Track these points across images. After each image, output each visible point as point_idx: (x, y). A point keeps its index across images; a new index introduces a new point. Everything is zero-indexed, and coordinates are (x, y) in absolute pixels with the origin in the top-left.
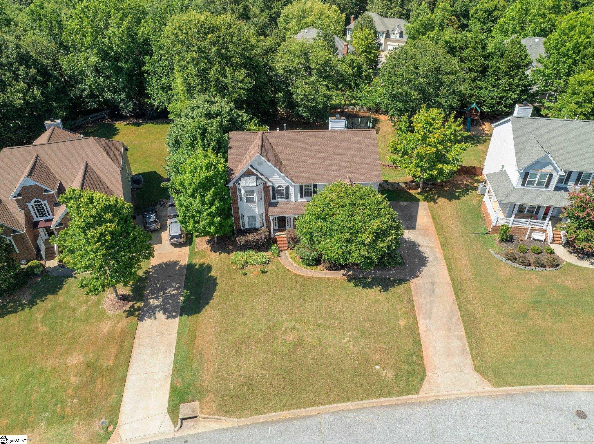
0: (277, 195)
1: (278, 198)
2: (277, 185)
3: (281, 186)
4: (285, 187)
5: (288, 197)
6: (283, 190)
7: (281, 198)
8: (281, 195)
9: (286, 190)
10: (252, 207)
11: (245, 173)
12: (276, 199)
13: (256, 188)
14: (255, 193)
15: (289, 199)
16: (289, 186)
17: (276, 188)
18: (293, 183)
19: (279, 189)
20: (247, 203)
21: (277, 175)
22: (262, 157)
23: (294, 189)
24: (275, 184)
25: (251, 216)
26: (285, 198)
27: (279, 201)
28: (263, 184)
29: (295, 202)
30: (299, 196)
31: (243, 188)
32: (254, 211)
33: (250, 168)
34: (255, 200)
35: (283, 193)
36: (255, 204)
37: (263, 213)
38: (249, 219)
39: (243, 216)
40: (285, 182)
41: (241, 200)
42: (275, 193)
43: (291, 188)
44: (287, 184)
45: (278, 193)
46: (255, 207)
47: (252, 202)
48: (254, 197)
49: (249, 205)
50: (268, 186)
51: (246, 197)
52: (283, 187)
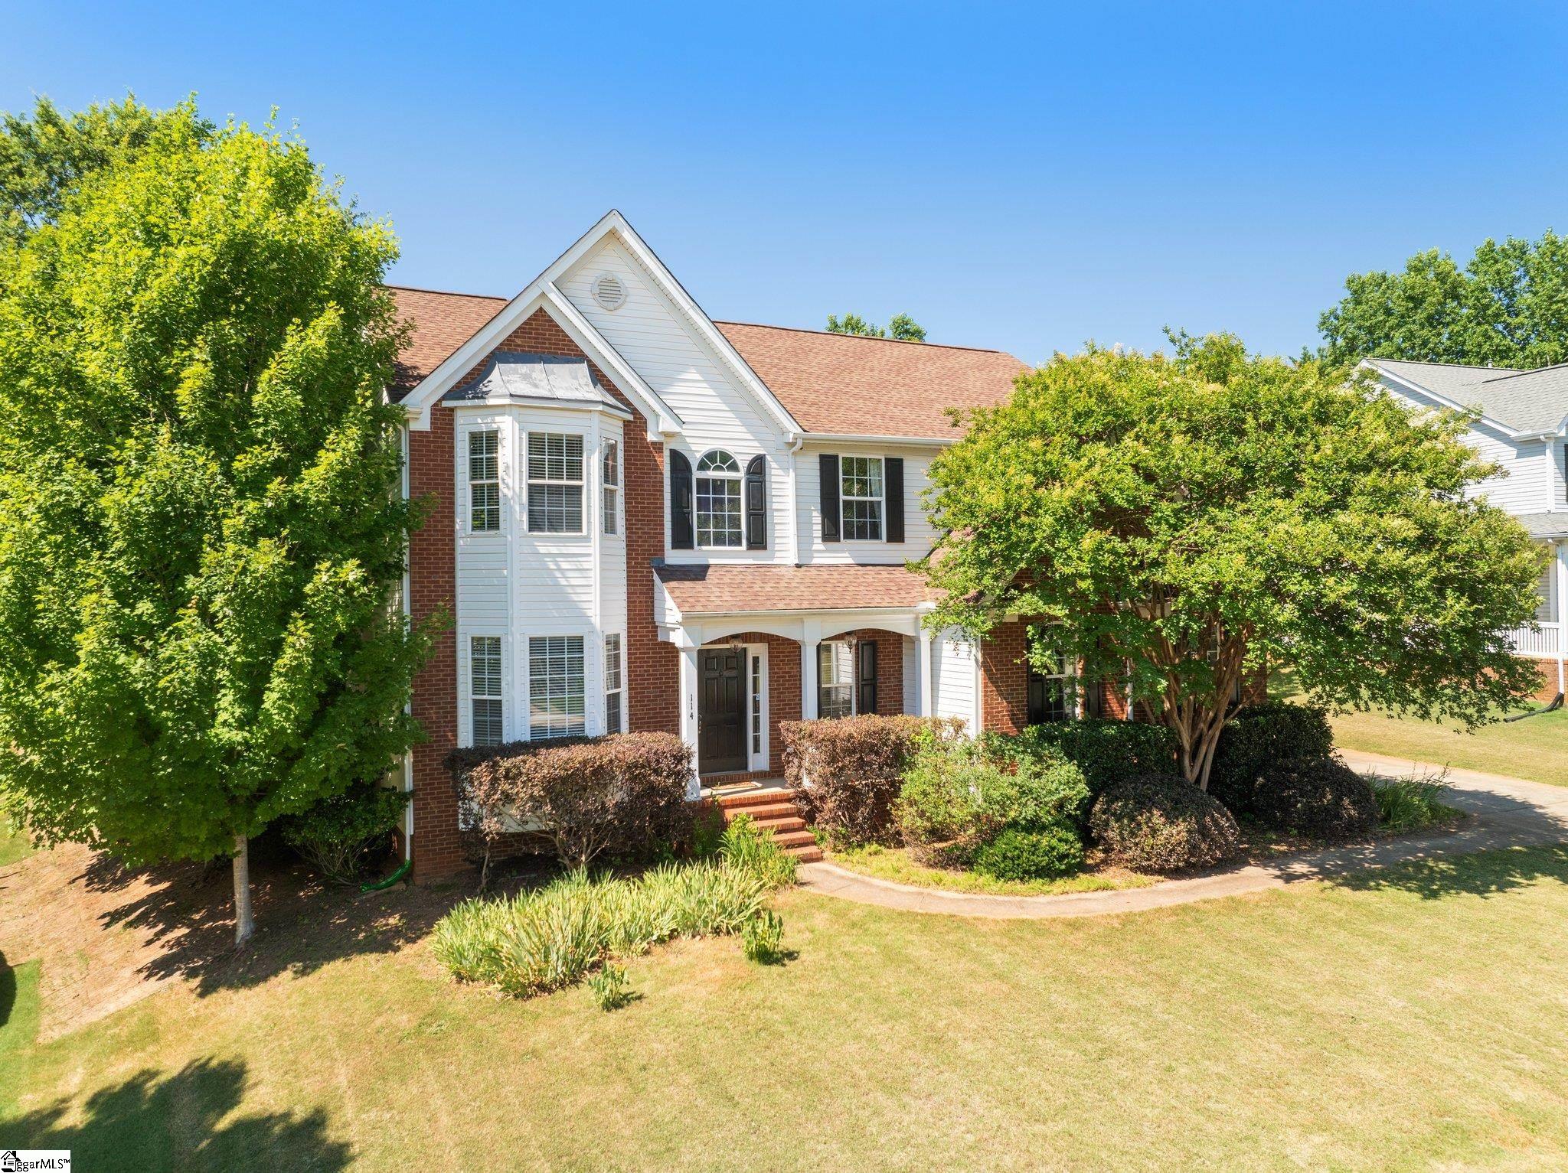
1: (704, 540)
2: (696, 450)
3: (725, 457)
4: (743, 464)
5: (758, 540)
6: (734, 484)
7: (719, 540)
8: (719, 521)
9: (749, 482)
10: (564, 566)
11: (518, 341)
12: (691, 547)
13: (596, 418)
14: (589, 458)
15: (765, 548)
16: (768, 458)
17: (694, 467)
18: (793, 429)
19: (711, 474)
20: (531, 529)
21: (698, 377)
22: (627, 235)
23: (790, 479)
24: (688, 440)
25: (552, 639)
26: (744, 542)
27: (711, 561)
28: (627, 424)
29: (798, 566)
30: (819, 527)
31: (515, 410)
32: (575, 598)
33: (554, 297)
34: (589, 514)
35: (735, 504)
36: (587, 539)
37: (618, 636)
38: (535, 667)
39: (489, 651)
40: (743, 429)
41: (488, 519)
42: (689, 505)
43: (773, 472)
44: (756, 444)
45: (703, 504)
46: (586, 566)
47: (561, 530)
48: (579, 489)
49: (542, 550)
50: (653, 443)
51: (530, 486)
52: (734, 467)
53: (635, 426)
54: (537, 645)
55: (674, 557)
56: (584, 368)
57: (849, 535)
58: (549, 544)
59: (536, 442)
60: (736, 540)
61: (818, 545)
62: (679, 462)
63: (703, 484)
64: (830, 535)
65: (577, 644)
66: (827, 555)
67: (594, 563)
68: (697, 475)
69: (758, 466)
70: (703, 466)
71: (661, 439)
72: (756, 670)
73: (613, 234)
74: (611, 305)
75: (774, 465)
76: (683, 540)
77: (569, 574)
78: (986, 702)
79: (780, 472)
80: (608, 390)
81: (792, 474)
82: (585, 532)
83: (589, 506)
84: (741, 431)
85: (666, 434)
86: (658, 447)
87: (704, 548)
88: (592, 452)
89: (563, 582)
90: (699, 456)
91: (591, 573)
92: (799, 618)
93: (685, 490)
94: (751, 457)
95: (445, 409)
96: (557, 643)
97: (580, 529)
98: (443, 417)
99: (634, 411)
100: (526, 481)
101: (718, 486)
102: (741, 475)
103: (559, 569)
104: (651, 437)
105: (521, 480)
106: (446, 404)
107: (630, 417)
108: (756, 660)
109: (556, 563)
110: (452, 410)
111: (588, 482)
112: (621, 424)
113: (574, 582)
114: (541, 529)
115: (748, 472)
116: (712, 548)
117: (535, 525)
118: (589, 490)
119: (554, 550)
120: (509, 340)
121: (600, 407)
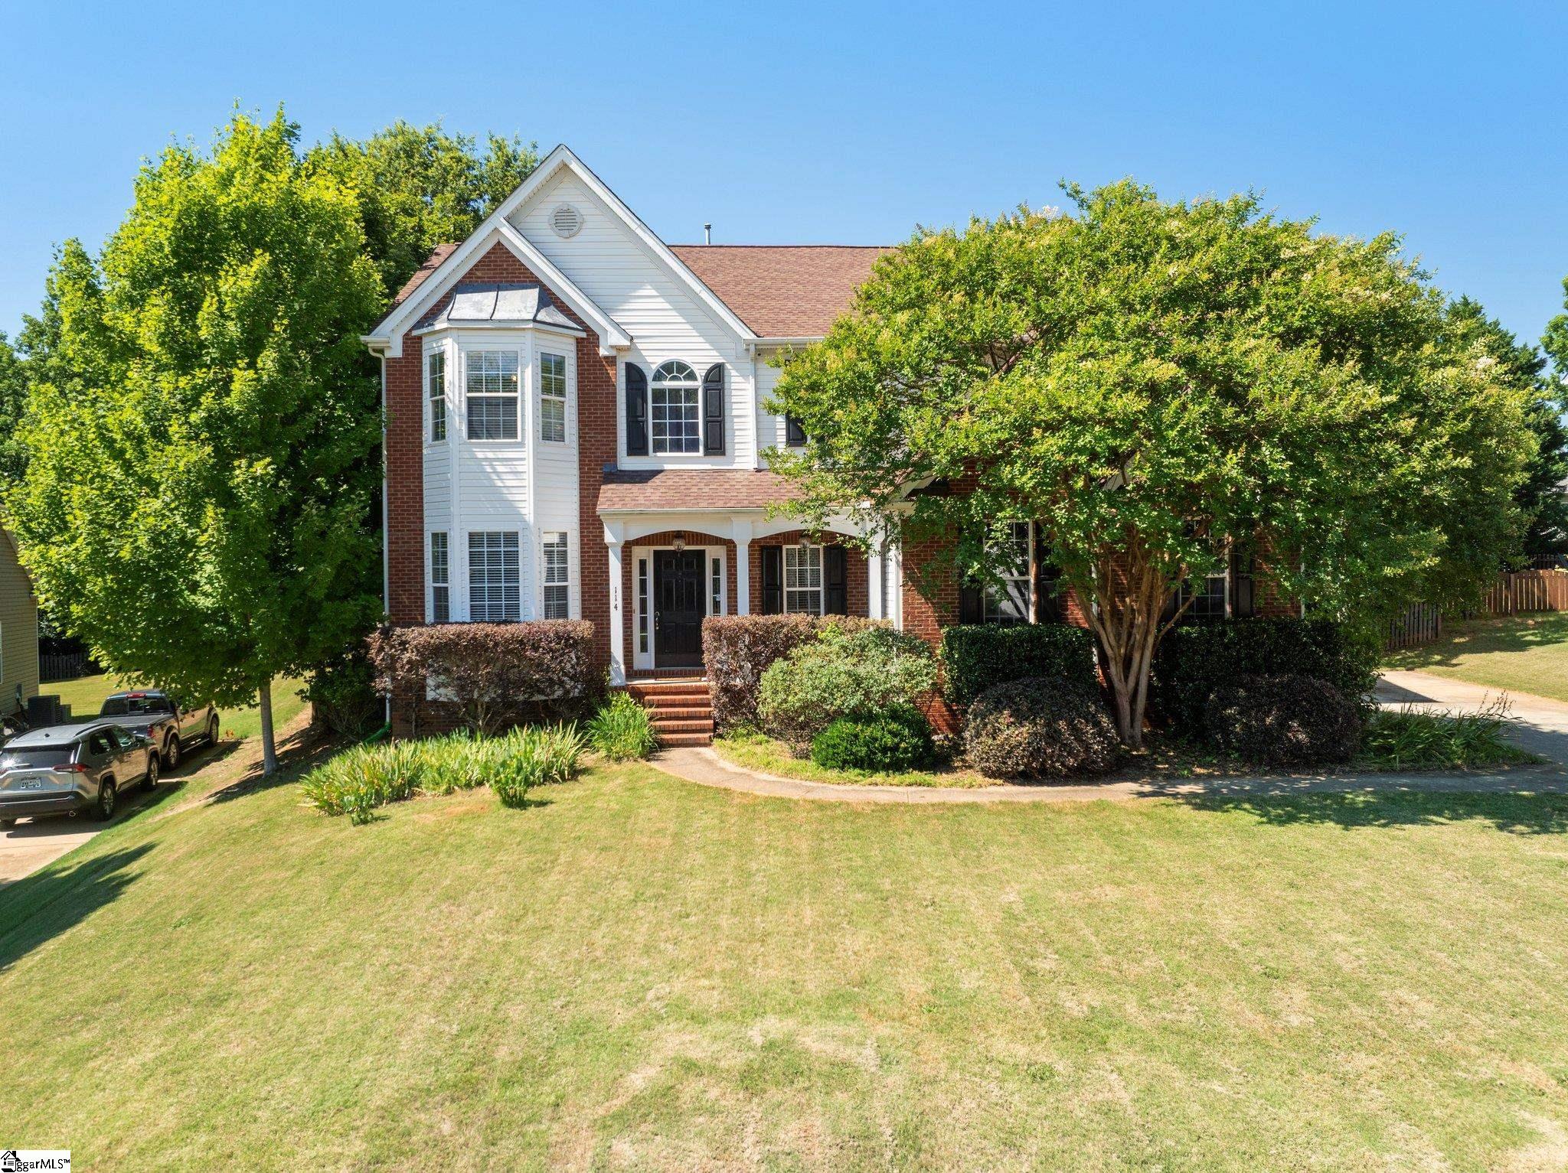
0: (659, 429)
1: (659, 446)
2: (652, 359)
3: (682, 367)
4: (700, 372)
5: (716, 446)
6: (691, 394)
7: (677, 446)
8: (677, 429)
9: (706, 390)
10: (500, 469)
11: (479, 274)
12: (646, 453)
13: (529, 335)
14: (523, 372)
15: (723, 454)
16: (728, 366)
17: (649, 378)
18: (748, 336)
19: (667, 384)
20: (470, 437)
22: (575, 166)
23: (749, 386)
24: (644, 353)
25: (489, 535)
26: (701, 448)
27: (667, 467)
28: (579, 341)
29: (758, 471)
30: (784, 432)
31: (455, 333)
32: (510, 497)
34: (523, 422)
35: (692, 412)
36: (522, 444)
37: (563, 536)
38: (474, 559)
39: (441, 544)
40: (701, 339)
41: (441, 430)
42: (644, 414)
43: (733, 379)
44: (715, 353)
45: (658, 413)
46: (520, 469)
47: (498, 437)
48: (515, 399)
49: (480, 455)
50: (606, 358)
51: (469, 399)
52: (691, 376)
53: (587, 343)
54: (474, 539)
55: (627, 462)
56: (534, 293)
58: (484, 450)
59: (474, 361)
60: (693, 446)
62: (635, 375)
63: (659, 395)
64: (796, 439)
65: (512, 538)
67: (527, 467)
68: (652, 385)
69: (716, 376)
70: (658, 377)
71: (613, 353)
72: (716, 571)
73: (565, 167)
74: (566, 233)
75: (733, 373)
76: (637, 447)
77: (504, 476)
78: (905, 602)
79: (741, 379)
80: (562, 311)
81: (752, 381)
82: (519, 439)
83: (523, 415)
84: (699, 342)
85: (619, 349)
86: (612, 361)
87: (659, 454)
88: (524, 366)
90: (654, 367)
91: (525, 476)
93: (639, 401)
94: (708, 367)
95: (415, 338)
96: (493, 538)
97: (516, 437)
98: (412, 344)
99: (587, 329)
100: (465, 394)
101: (675, 394)
102: (698, 384)
103: (495, 472)
104: (603, 352)
105: (462, 393)
106: (415, 333)
107: (584, 335)
108: (716, 562)
109: (492, 466)
110: (420, 338)
111: (523, 394)
112: (573, 342)
114: (478, 437)
115: (706, 380)
116: (668, 454)
117: (473, 433)
118: (523, 401)
119: (490, 455)
120: (471, 273)
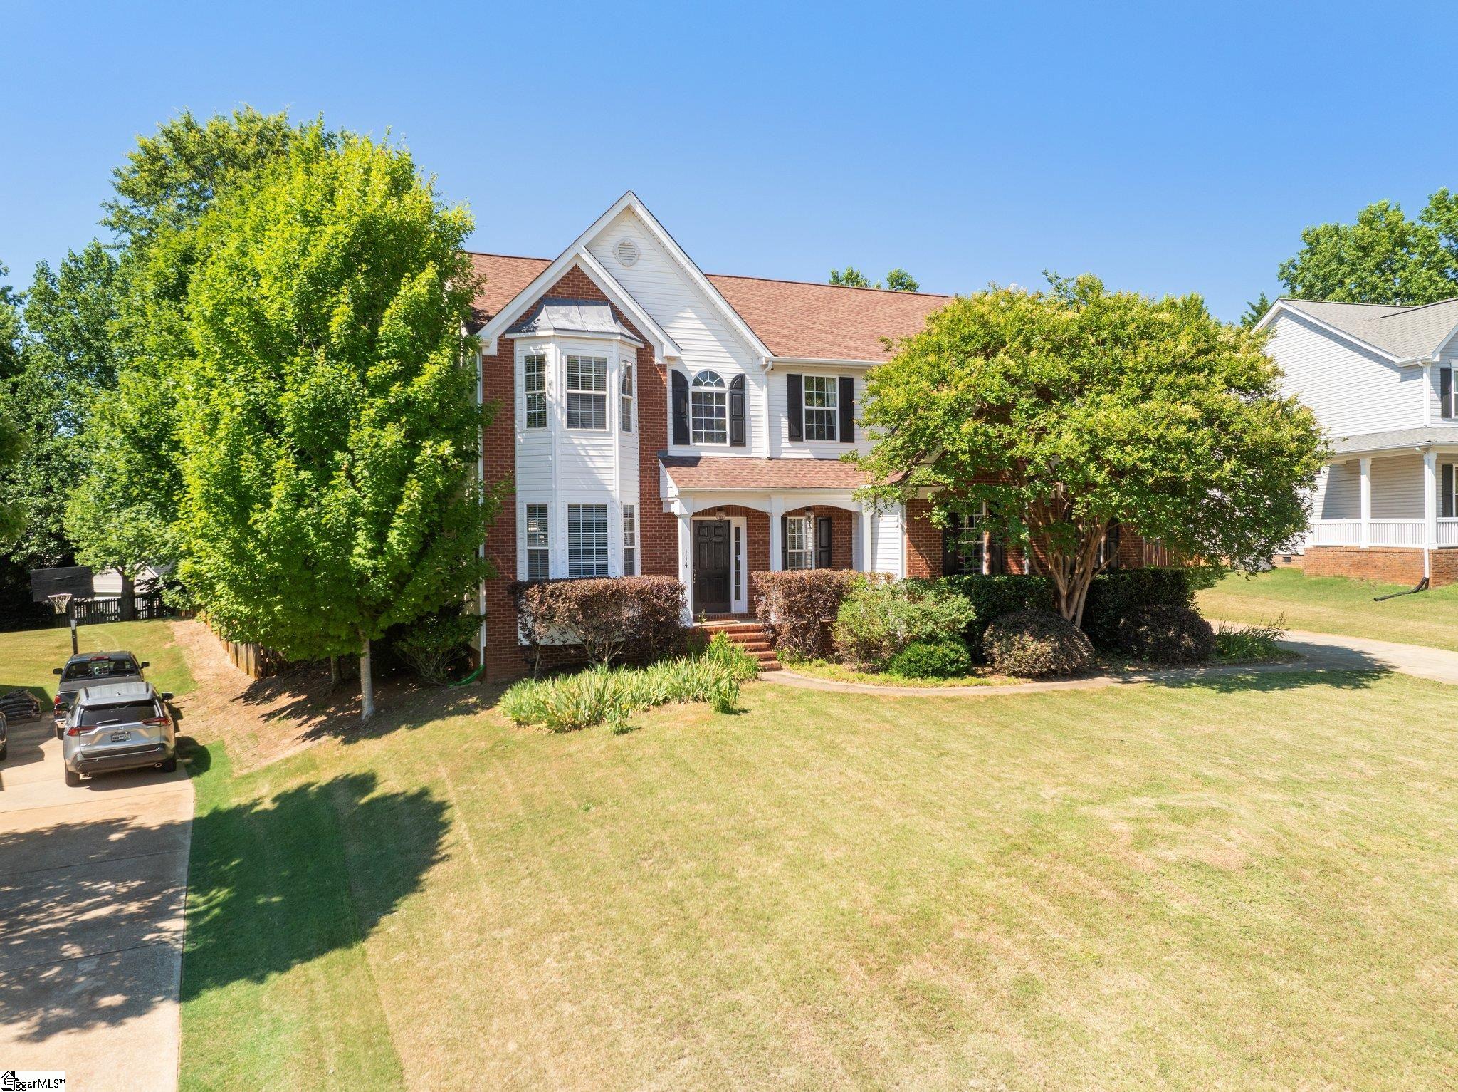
0: (697, 424)
1: (697, 437)
2: (692, 370)
3: (713, 376)
4: (727, 381)
5: (739, 439)
6: (721, 397)
7: (710, 438)
8: (709, 425)
9: (732, 395)
10: (592, 453)
11: (560, 290)
12: (688, 443)
13: (616, 345)
14: (610, 375)
15: (744, 445)
16: (747, 377)
17: (690, 383)
18: (766, 354)
19: (703, 389)
20: (569, 426)
21: (692, 315)
22: (639, 210)
23: (764, 393)
24: (686, 363)
25: (584, 506)
26: (728, 440)
27: (703, 454)
28: (639, 351)
29: (770, 459)
30: (787, 430)
31: (558, 340)
32: (599, 476)
33: (586, 257)
34: (611, 415)
35: (721, 412)
36: (609, 434)
37: (632, 507)
38: (573, 526)
39: (539, 512)
40: (728, 355)
41: (538, 419)
42: (686, 411)
43: (751, 387)
44: (737, 366)
45: (696, 411)
46: (607, 453)
47: (591, 427)
48: (604, 397)
49: (576, 441)
50: (659, 365)
51: (568, 394)
52: (721, 383)
53: (645, 353)
54: (573, 510)
55: (674, 450)
56: (607, 310)
57: (809, 436)
58: (580, 437)
59: (573, 364)
60: (722, 438)
61: (786, 443)
62: (679, 379)
63: (697, 396)
64: (795, 436)
65: (602, 510)
66: (791, 451)
67: (614, 452)
68: (692, 389)
69: (739, 384)
70: (697, 383)
71: (665, 362)
72: (737, 537)
73: (629, 209)
74: (627, 263)
75: (751, 382)
76: (681, 438)
77: (595, 459)
78: (909, 559)
79: (756, 387)
80: (626, 326)
81: (765, 389)
82: (608, 429)
83: (611, 410)
84: (726, 357)
85: (669, 358)
86: (663, 368)
87: (697, 444)
88: (612, 370)
89: (591, 465)
90: (693, 375)
91: (613, 459)
92: (767, 495)
93: (683, 401)
94: (733, 376)
95: (507, 340)
96: (588, 509)
97: (604, 426)
98: (506, 346)
99: (645, 341)
100: (565, 391)
101: (709, 397)
102: (726, 389)
103: (588, 456)
104: (657, 361)
105: (562, 390)
106: (508, 336)
107: (642, 346)
108: (737, 530)
109: (586, 451)
110: (512, 340)
111: (610, 392)
112: (635, 351)
113: (599, 465)
114: (575, 427)
115: (731, 387)
116: (704, 444)
117: (570, 424)
118: (611, 398)
119: (584, 442)
120: (553, 289)
121: (619, 337)
